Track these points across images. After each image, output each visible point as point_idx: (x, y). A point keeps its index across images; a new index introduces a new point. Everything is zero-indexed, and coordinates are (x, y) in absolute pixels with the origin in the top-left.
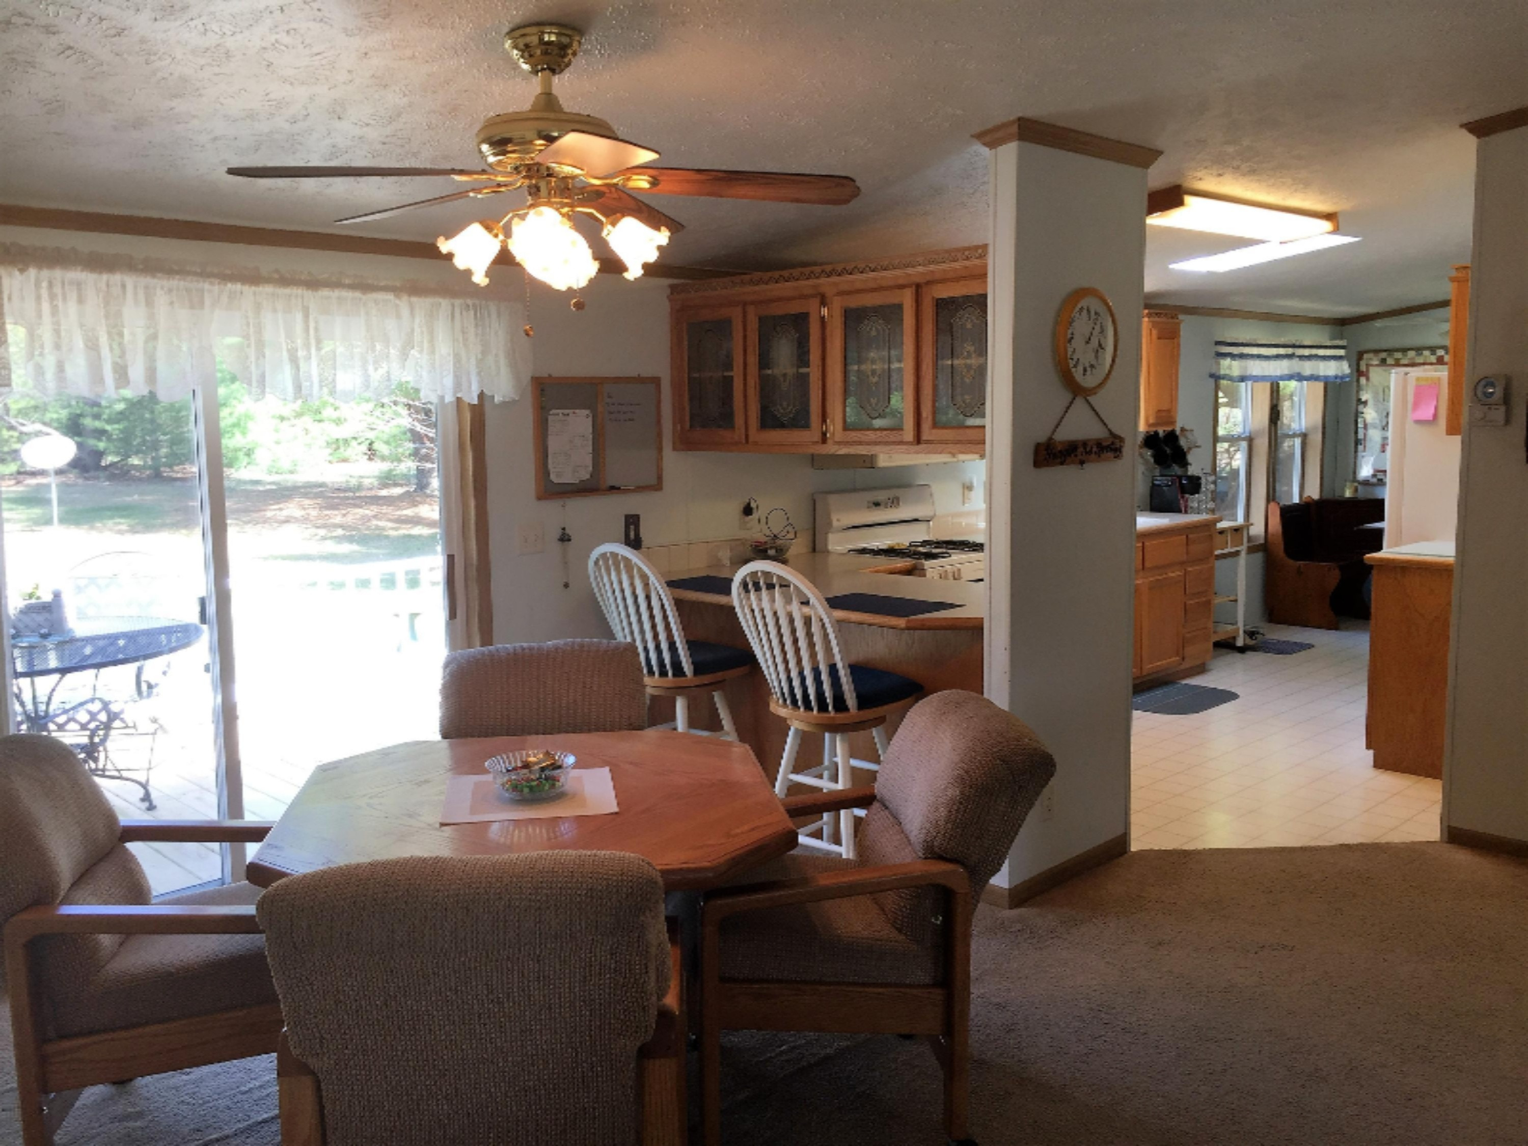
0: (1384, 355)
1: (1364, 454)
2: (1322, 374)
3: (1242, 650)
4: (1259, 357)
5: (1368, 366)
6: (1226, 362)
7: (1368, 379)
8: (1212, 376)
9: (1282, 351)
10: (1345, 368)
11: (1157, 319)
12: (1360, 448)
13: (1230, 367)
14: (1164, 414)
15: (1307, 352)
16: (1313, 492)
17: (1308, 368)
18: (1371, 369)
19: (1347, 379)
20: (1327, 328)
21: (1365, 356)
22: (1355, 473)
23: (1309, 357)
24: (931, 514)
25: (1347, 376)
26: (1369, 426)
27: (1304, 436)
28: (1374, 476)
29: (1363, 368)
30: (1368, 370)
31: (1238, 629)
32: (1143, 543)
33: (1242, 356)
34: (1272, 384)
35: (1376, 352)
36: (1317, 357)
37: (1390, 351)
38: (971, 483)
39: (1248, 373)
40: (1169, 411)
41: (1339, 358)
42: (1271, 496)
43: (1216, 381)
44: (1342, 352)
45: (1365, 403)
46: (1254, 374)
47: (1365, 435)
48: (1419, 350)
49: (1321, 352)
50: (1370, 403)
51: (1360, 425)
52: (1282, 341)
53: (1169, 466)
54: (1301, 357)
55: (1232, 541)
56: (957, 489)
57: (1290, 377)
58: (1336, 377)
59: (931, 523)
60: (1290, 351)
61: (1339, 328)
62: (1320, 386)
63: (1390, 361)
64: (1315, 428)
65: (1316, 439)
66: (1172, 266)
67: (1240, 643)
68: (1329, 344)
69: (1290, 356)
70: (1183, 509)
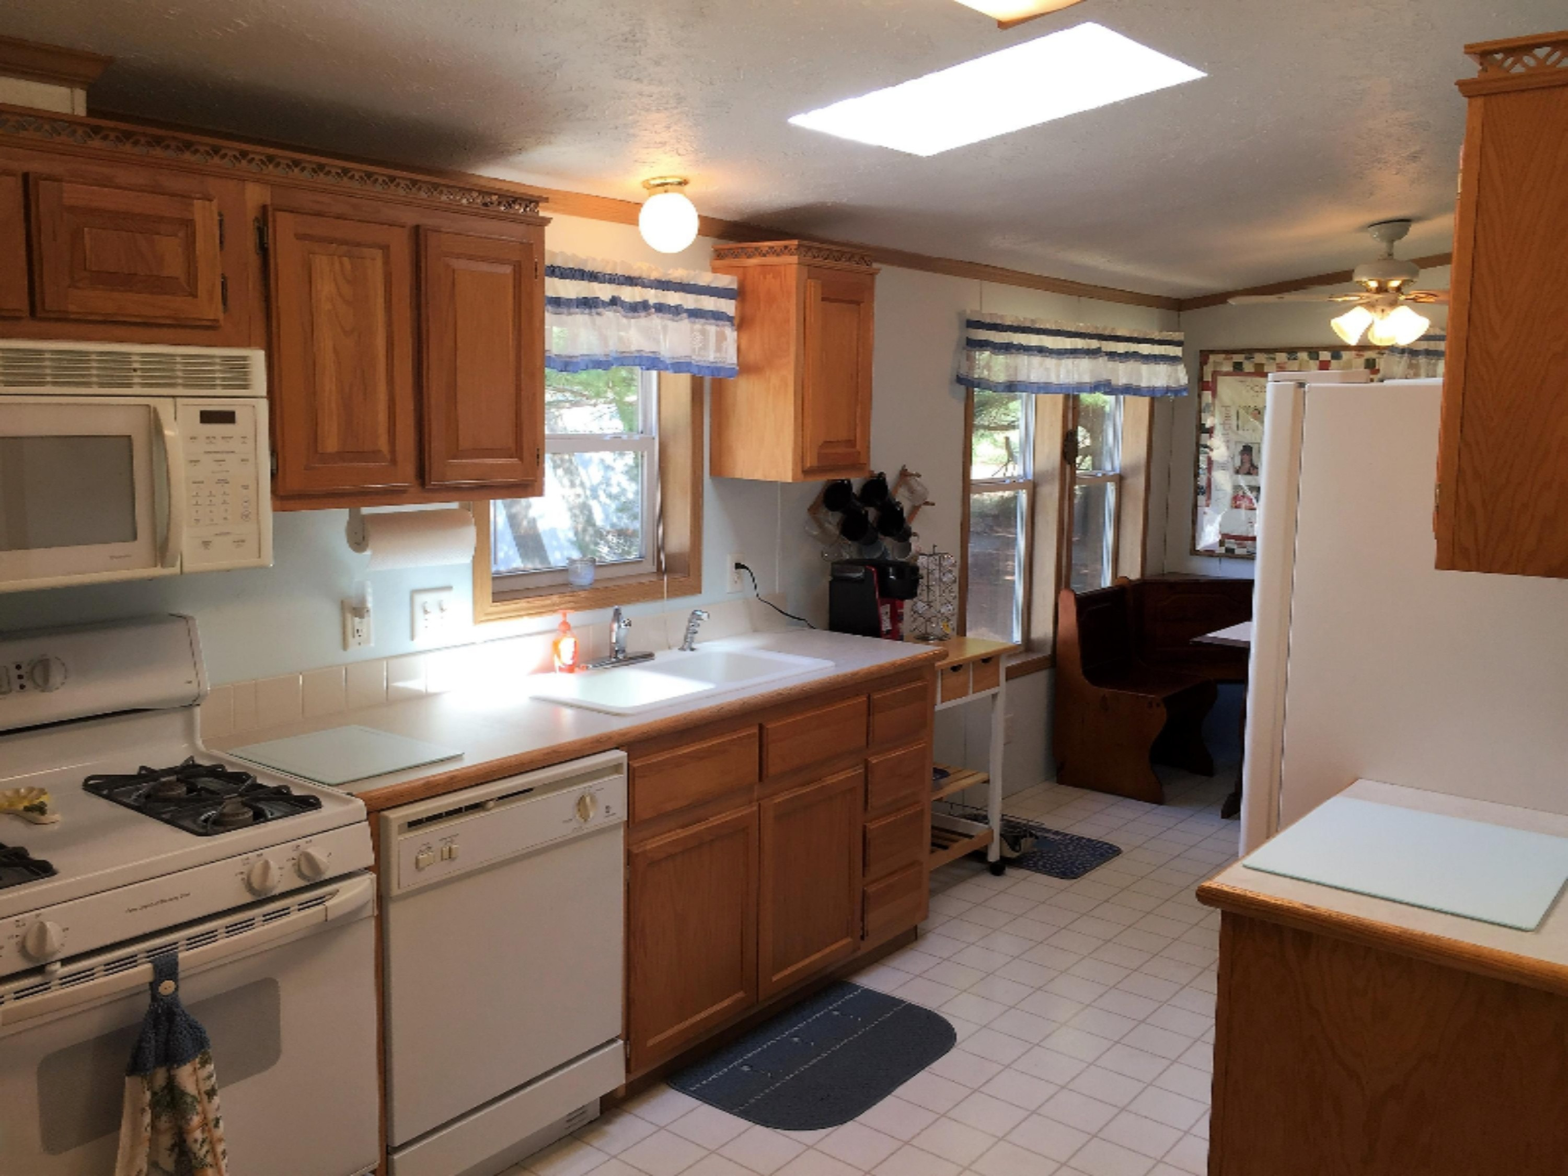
0: (1238, 358)
1: (1206, 509)
2: (1144, 384)
3: (997, 869)
4: (1042, 351)
5: (1215, 374)
6: (984, 356)
7: (1214, 395)
8: (960, 380)
9: (1079, 343)
10: (1180, 376)
11: (819, 261)
12: (1202, 499)
13: (988, 366)
14: (841, 450)
15: (1121, 347)
16: (1132, 570)
17: (1122, 373)
18: (1220, 379)
19: (1185, 394)
20: (1155, 312)
21: (1212, 358)
22: (1194, 539)
23: (1127, 356)
24: (192, 689)
25: (1186, 389)
26: (1215, 466)
27: (1120, 480)
28: (1221, 543)
29: (1208, 378)
30: (1214, 381)
31: (991, 831)
32: (761, 727)
33: (1007, 348)
34: (1067, 397)
35: (1229, 352)
36: (1135, 355)
37: (1250, 352)
38: (363, 601)
39: (1022, 377)
40: (851, 443)
41: (1173, 360)
42: (1063, 580)
43: (967, 389)
44: (1177, 351)
45: (1210, 431)
46: (1033, 378)
47: (1209, 480)
48: (1292, 352)
49: (1145, 349)
50: (1218, 432)
51: (1203, 465)
52: (1081, 327)
53: (872, 542)
54: (1112, 355)
55: (975, 682)
56: (329, 614)
57: (1096, 387)
58: (1168, 389)
59: (198, 710)
60: (1094, 344)
61: (1174, 314)
62: (1143, 403)
63: (1248, 367)
64: (1134, 469)
65: (1137, 484)
66: (799, 120)
67: (994, 856)
68: (1156, 336)
69: (1093, 353)
70: (886, 625)
